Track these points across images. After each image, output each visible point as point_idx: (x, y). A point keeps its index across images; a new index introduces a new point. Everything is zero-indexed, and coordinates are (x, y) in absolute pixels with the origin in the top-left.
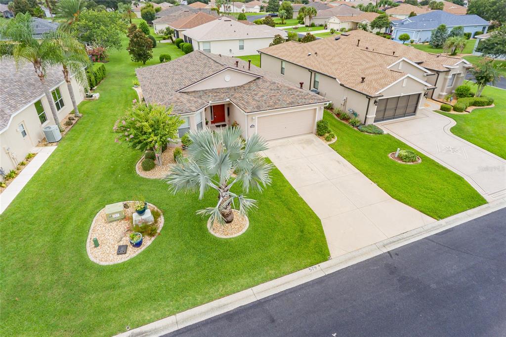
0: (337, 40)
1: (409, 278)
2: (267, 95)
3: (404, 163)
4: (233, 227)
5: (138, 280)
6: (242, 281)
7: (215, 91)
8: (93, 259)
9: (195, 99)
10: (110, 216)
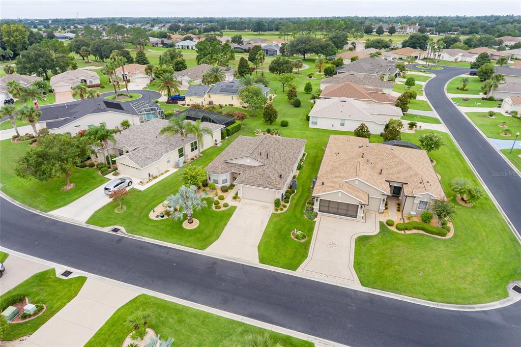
4: (189, 225)
7: (241, 166)
8: (150, 216)
9: (226, 167)
10: (163, 204)
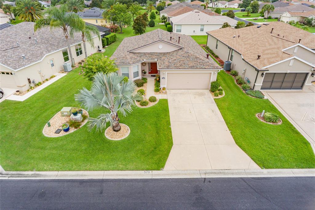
0: (258, 27)
1: (205, 200)
2: (178, 60)
3: (265, 122)
4: (118, 134)
5: (54, 148)
6: (101, 166)
7: (151, 54)
8: (43, 132)
9: (136, 57)
10: (62, 113)
